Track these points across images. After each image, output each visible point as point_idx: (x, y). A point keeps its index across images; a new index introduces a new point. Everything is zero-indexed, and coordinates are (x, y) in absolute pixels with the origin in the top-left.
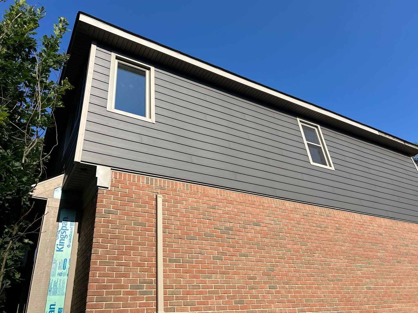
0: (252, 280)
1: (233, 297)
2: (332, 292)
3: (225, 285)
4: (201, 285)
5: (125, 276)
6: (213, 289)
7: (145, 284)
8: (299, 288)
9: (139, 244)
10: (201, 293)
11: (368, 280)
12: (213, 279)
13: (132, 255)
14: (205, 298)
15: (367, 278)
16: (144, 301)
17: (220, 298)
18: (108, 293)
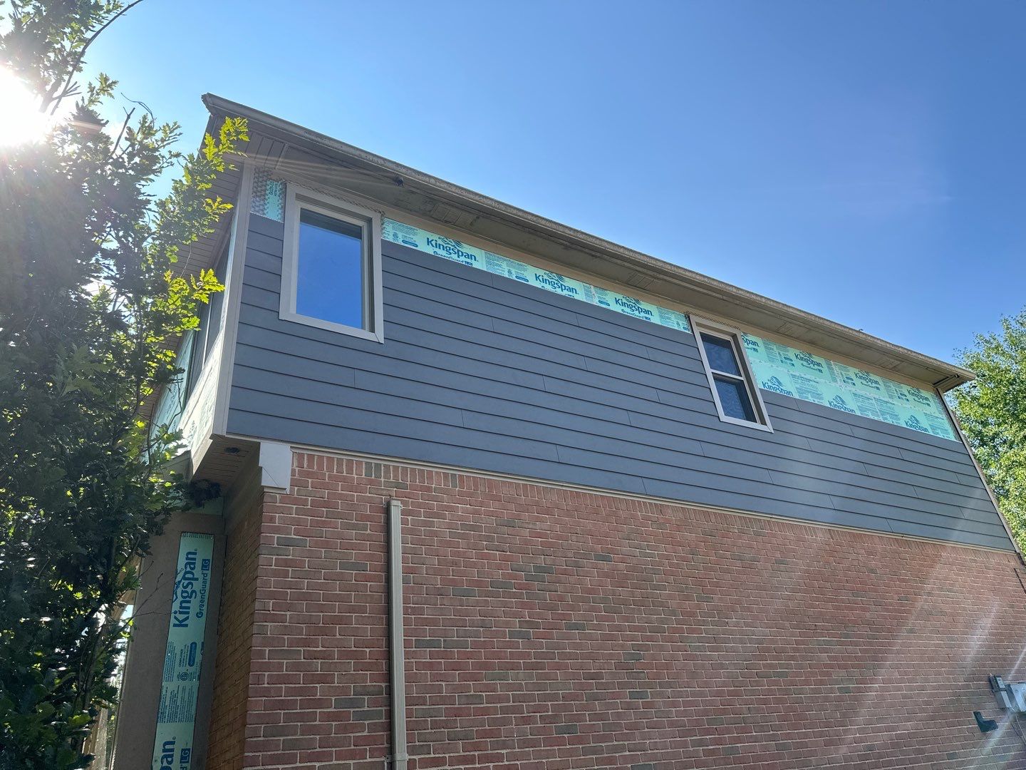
0: (594, 681)
1: (554, 719)
2: (765, 702)
3: (536, 693)
4: (484, 694)
5: (323, 679)
6: (511, 704)
7: (366, 697)
8: (694, 694)
9: (352, 610)
10: (485, 711)
11: (843, 673)
12: (510, 681)
13: (338, 634)
14: (494, 722)
15: (840, 667)
16: (365, 733)
17: (526, 720)
18: (288, 718)
